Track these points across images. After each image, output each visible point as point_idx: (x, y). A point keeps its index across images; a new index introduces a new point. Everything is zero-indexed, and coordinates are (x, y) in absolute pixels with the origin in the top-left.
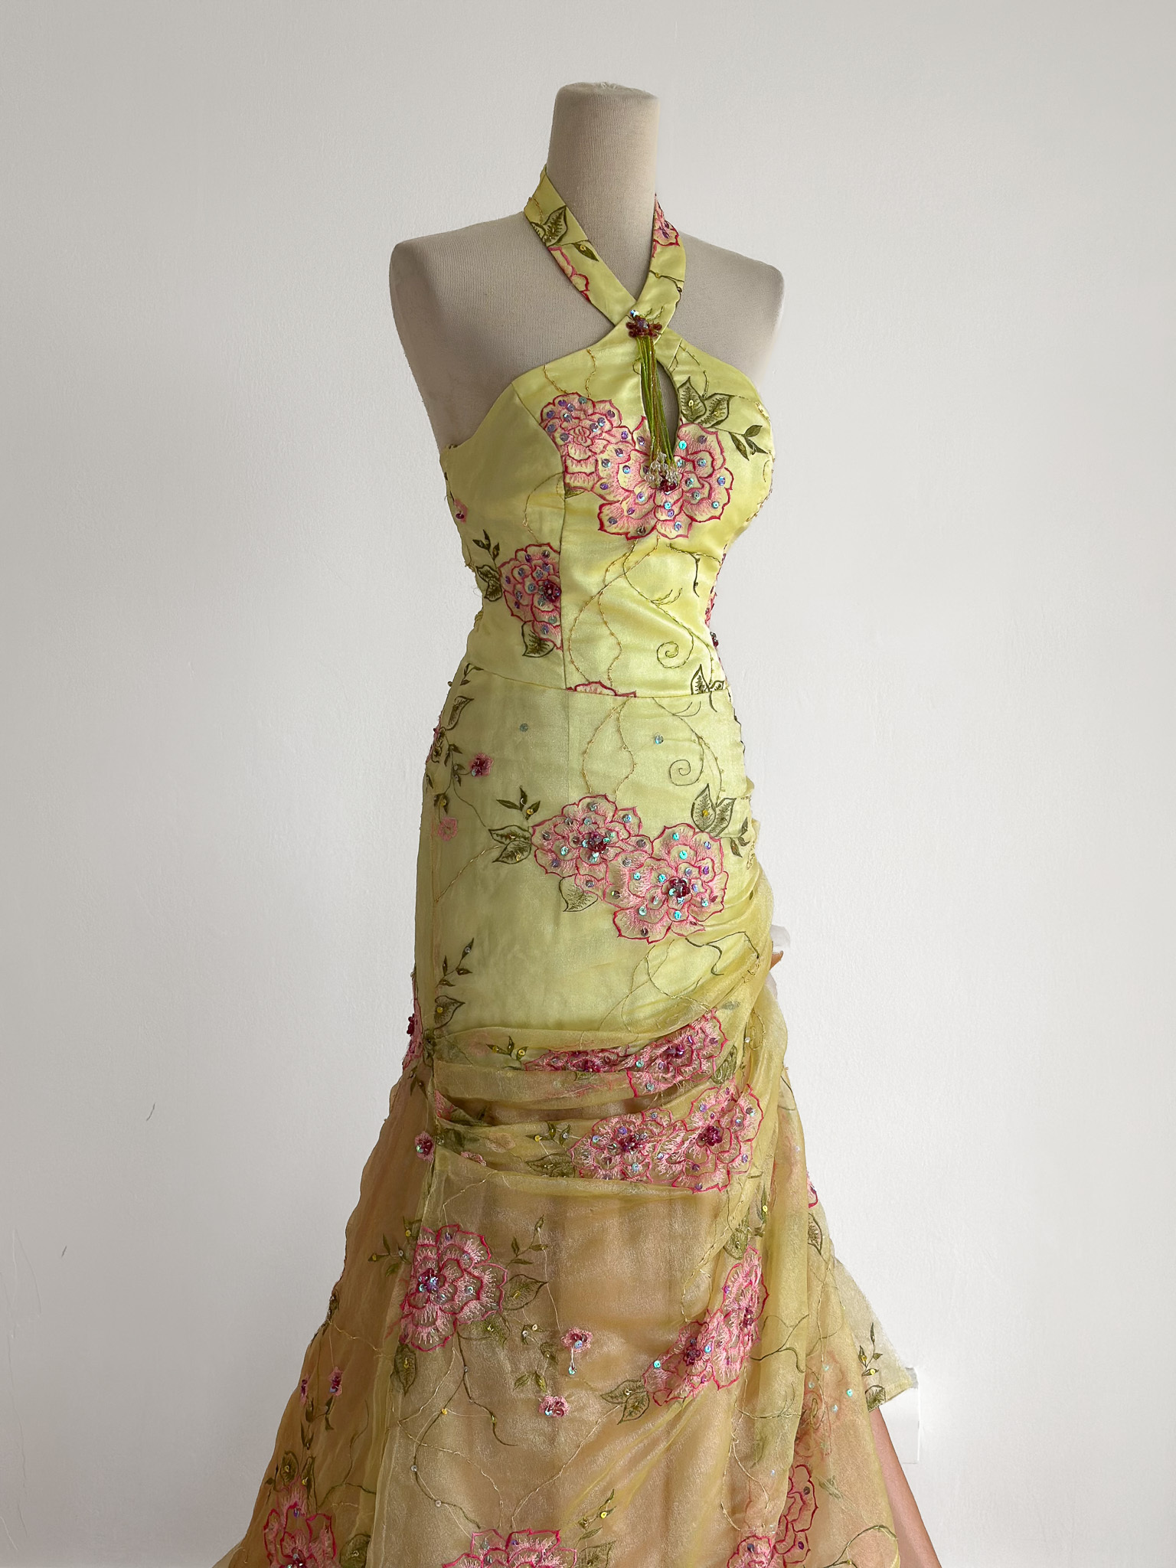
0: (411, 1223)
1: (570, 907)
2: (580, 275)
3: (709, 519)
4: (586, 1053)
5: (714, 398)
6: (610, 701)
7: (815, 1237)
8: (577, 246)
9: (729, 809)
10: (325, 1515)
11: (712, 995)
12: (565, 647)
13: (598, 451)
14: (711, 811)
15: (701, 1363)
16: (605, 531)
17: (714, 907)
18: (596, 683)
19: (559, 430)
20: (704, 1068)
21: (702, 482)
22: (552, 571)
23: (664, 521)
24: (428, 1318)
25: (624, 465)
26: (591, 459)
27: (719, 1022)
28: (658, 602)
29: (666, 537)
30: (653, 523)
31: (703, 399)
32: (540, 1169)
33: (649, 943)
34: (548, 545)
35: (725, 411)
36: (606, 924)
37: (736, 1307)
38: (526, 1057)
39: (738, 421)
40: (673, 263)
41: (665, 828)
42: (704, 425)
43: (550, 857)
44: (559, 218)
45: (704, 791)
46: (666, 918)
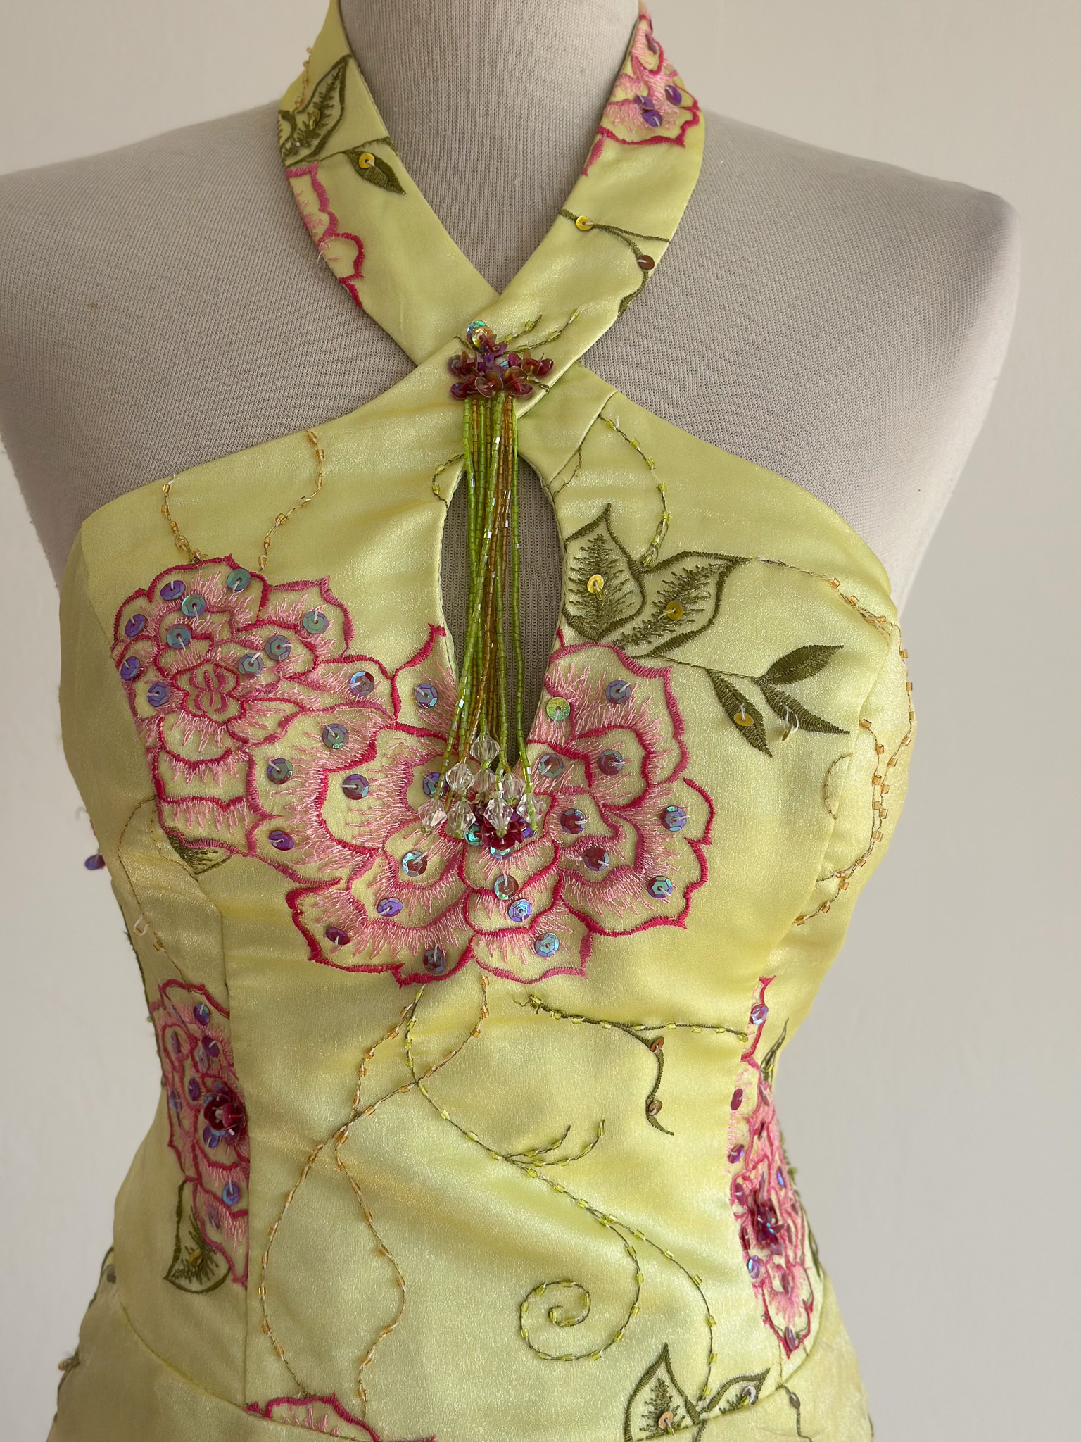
3: (643, 926)
5: (677, 568)
8: (354, 155)
12: (253, 1280)
13: (253, 733)
18: (323, 1397)
21: (615, 819)
23: (494, 934)
25: (348, 773)
26: (230, 760)
28: (526, 1160)
29: (508, 976)
30: (458, 939)
31: (638, 570)
34: (205, 990)
35: (708, 606)
39: (744, 637)
40: (649, 190)
42: (632, 650)
44: (331, 88)
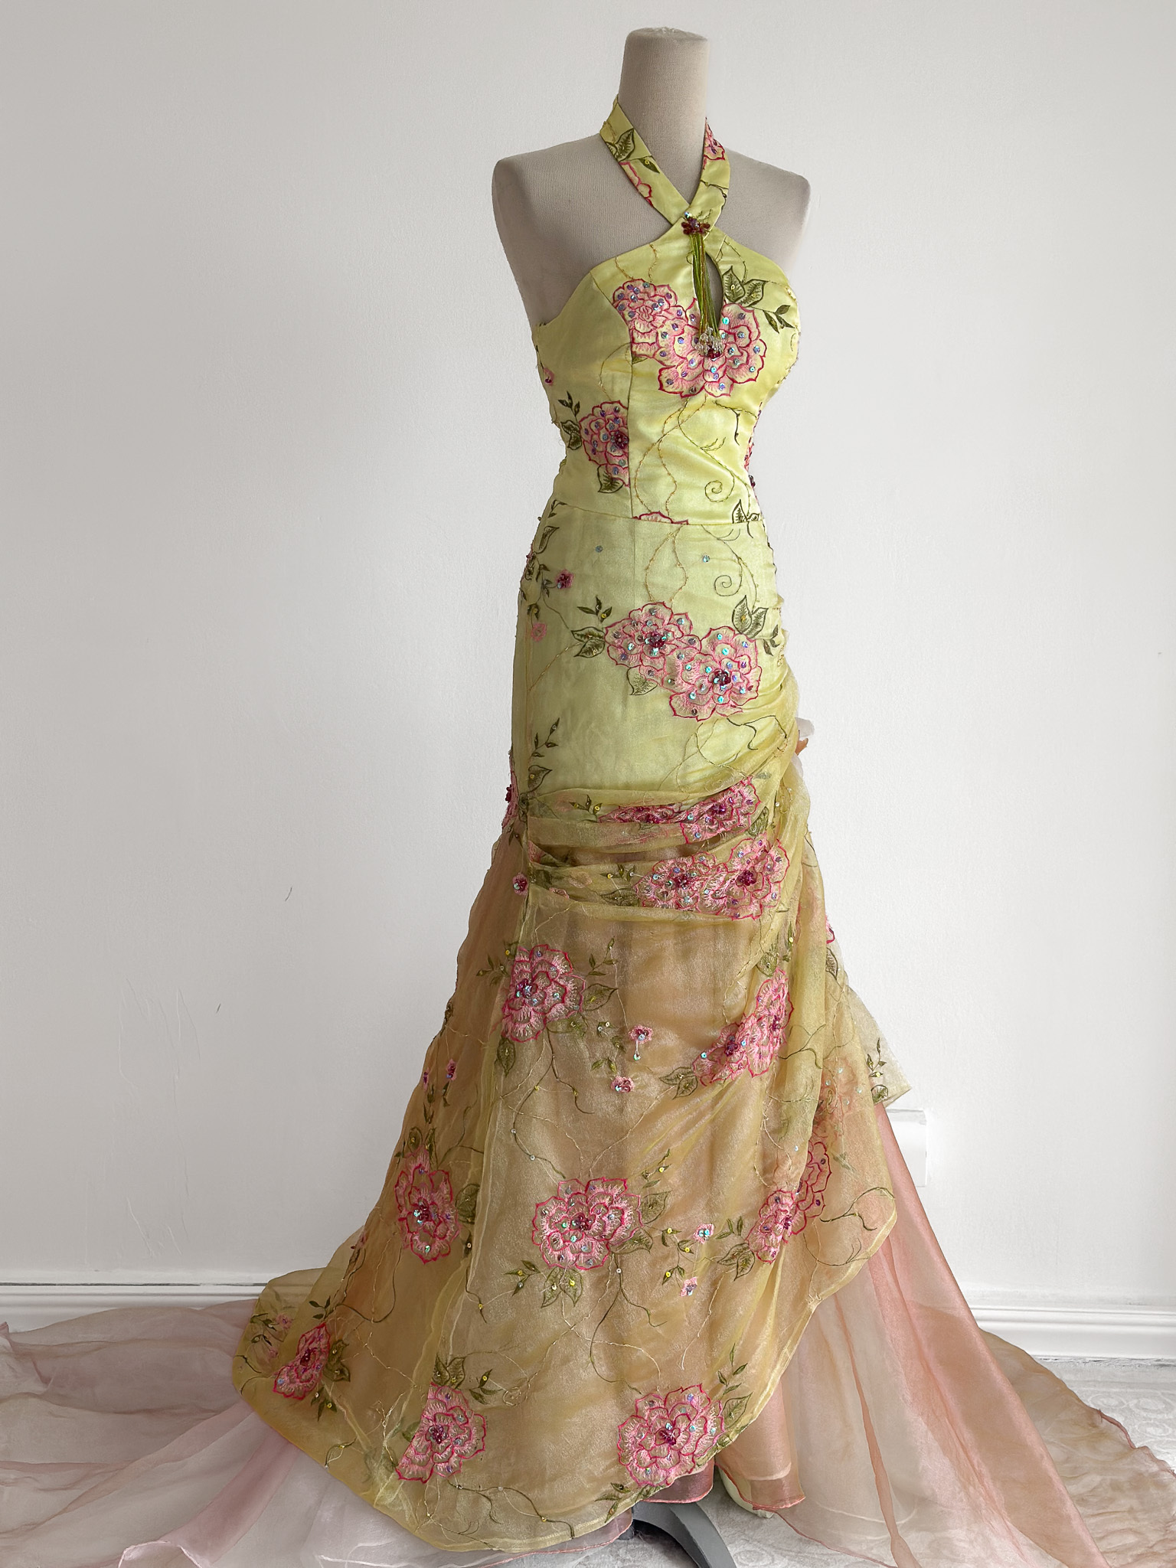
0: (510, 945)
1: (635, 691)
2: (645, 184)
3: (747, 381)
4: (648, 809)
5: (751, 283)
6: (668, 528)
7: (832, 967)
8: (643, 160)
9: (763, 616)
10: (443, 1171)
11: (748, 766)
12: (632, 485)
13: (659, 326)
14: (747, 617)
15: (738, 1054)
16: (664, 390)
17: (750, 695)
18: (657, 513)
19: (628, 309)
20: (742, 822)
21: (741, 350)
22: (622, 424)
23: (710, 382)
24: (524, 1017)
25: (679, 336)
26: (652, 332)
27: (754, 788)
28: (706, 449)
29: (712, 395)
30: (702, 384)
31: (742, 284)
32: (611, 900)
33: (698, 721)
34: (619, 402)
35: (761, 293)
36: (664, 706)
37: (767, 1013)
38: (600, 811)
39: (770, 302)
40: (720, 174)
41: (711, 629)
42: (743, 305)
43: (620, 651)
44: (628, 138)
45: (743, 601)
46: (712, 702)
